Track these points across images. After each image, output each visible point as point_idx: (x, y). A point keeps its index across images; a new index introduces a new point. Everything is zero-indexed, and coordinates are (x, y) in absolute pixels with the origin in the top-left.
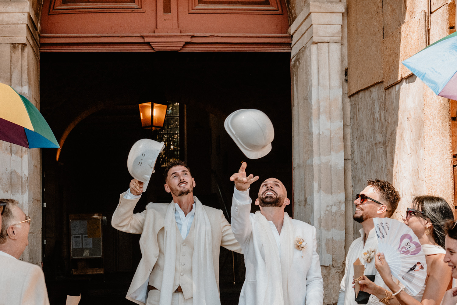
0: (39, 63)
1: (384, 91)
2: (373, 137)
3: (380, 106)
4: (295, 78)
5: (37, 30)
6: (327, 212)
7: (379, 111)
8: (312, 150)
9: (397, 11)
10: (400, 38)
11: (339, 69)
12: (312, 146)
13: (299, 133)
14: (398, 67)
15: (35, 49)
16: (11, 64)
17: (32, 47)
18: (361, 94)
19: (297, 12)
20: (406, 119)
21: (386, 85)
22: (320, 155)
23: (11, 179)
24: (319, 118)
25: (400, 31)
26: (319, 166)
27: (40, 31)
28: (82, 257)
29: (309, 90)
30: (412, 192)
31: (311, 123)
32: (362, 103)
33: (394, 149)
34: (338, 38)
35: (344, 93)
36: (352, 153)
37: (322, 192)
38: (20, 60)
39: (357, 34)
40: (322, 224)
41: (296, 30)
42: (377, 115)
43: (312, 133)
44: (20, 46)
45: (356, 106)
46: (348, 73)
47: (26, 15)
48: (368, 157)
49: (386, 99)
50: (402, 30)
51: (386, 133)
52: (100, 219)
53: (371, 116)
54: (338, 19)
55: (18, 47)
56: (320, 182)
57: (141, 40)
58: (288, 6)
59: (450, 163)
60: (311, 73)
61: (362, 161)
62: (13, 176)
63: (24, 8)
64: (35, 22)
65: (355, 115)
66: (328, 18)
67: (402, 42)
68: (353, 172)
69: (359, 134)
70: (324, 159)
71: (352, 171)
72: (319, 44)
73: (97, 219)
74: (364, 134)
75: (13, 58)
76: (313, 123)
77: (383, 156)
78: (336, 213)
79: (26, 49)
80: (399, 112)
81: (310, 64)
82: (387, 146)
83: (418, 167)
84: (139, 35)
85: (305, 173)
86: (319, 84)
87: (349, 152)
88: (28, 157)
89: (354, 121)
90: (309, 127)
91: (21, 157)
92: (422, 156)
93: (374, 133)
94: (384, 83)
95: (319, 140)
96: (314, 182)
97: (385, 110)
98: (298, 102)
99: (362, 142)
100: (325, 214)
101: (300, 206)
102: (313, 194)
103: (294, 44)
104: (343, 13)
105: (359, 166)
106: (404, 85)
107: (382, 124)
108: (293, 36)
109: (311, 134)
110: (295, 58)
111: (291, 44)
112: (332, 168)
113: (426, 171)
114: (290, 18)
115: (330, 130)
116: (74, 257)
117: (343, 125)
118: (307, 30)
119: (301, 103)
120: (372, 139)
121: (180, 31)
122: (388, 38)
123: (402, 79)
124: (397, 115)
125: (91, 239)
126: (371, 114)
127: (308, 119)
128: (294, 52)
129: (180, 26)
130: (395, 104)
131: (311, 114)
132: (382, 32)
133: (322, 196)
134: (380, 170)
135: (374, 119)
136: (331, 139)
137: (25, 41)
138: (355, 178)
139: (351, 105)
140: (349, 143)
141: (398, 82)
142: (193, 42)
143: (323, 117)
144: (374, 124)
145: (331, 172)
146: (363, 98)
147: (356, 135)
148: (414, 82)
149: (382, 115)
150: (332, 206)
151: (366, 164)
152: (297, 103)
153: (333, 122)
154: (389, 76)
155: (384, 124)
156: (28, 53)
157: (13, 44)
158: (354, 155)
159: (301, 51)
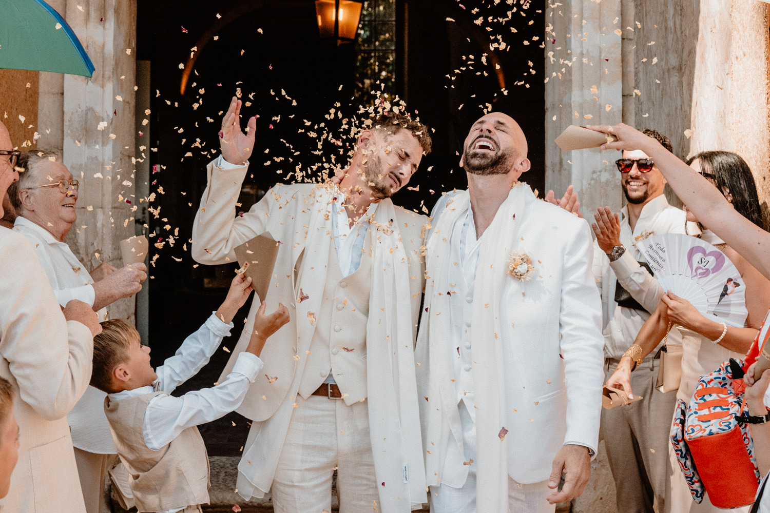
2: (664, 59)
3: (675, 9)
6: (593, 182)
7: (674, 16)
8: (571, 80)
12: (571, 74)
20: (710, 30)
22: (582, 88)
23: (86, 122)
24: (581, 26)
26: (581, 106)
31: (570, 36)
32: (650, 3)
33: (693, 79)
36: (636, 86)
40: (584, 201)
42: (671, 24)
45: (644, 7)
48: (658, 91)
51: (683, 52)
53: (662, 23)
59: (766, 101)
62: (89, 117)
65: (640, 22)
68: (637, 116)
69: (646, 54)
70: (589, 96)
71: (635, 114)
76: (572, 36)
77: (678, 89)
78: (607, 183)
80: (701, 18)
82: (684, 73)
83: (725, 108)
85: (561, 118)
87: (631, 83)
88: (113, 88)
89: (640, 32)
90: (567, 43)
91: (103, 86)
92: (730, 90)
93: (667, 52)
95: (581, 63)
97: (681, 15)
98: (553, 1)
99: (649, 67)
100: (589, 184)
101: (553, 172)
107: (677, 38)
109: (570, 54)
112: (602, 111)
113: (734, 113)
115: (600, 48)
117: (621, 39)
120: (663, 63)
124: (697, 22)
126: (662, 21)
127: (566, 28)
130: (694, 4)
131: (570, 20)
133: (585, 155)
134: (674, 112)
135: (666, 28)
136: (600, 62)
140: (631, 69)
143: (588, 26)
144: (666, 38)
145: (600, 116)
147: (642, 56)
149: (678, 22)
150: (600, 171)
151: (655, 103)
153: (605, 34)
155: (679, 37)
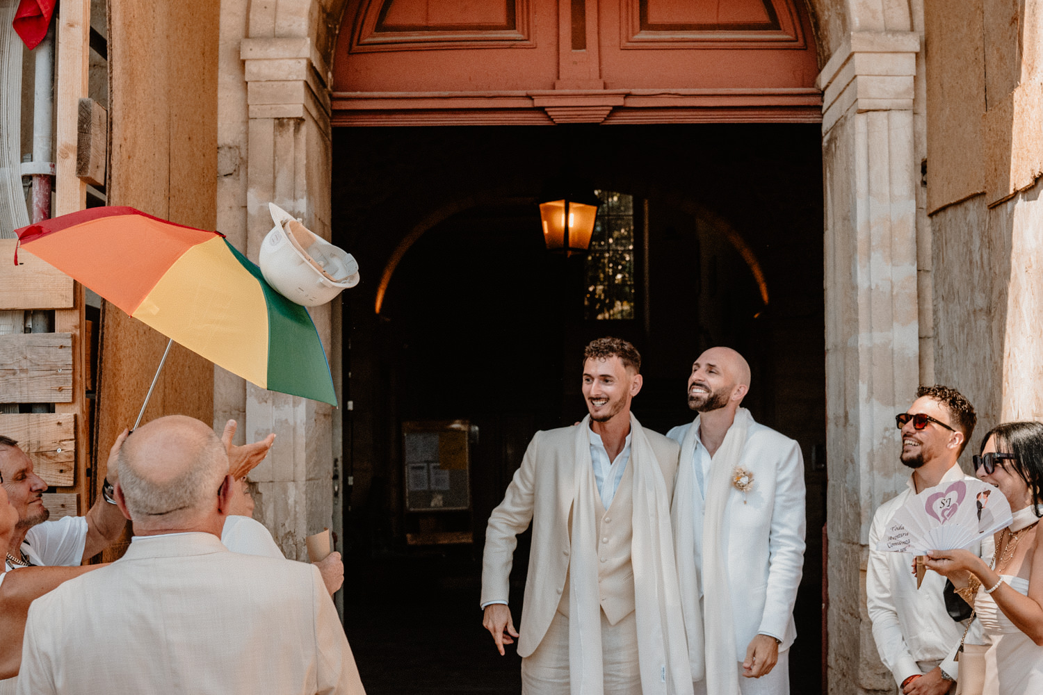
0: (330, 150)
1: (989, 211)
2: (969, 298)
3: (982, 240)
4: (828, 175)
5: (325, 86)
6: (886, 439)
7: (980, 248)
8: (857, 321)
9: (1008, 61)
10: (1012, 113)
11: (910, 163)
12: (856, 312)
13: (835, 283)
14: (1009, 169)
15: (321, 124)
16: (274, 157)
17: (316, 122)
18: (950, 212)
19: (832, 46)
20: (1024, 270)
21: (991, 199)
22: (871, 330)
24: (869, 258)
25: (1012, 100)
26: (870, 350)
27: (331, 87)
28: (428, 509)
29: (851, 202)
30: (1034, 410)
31: (855, 267)
32: (951, 230)
33: (1005, 325)
34: (907, 101)
35: (918, 208)
36: (936, 326)
37: (875, 401)
38: (292, 149)
39: (943, 96)
40: (876, 462)
41: (830, 83)
42: (977, 257)
43: (857, 286)
44: (292, 122)
45: (942, 234)
46: (928, 169)
47: (304, 63)
48: (961, 334)
49: (990, 227)
50: (1014, 100)
51: (992, 292)
52: (464, 431)
53: (966, 256)
54: (907, 65)
55: (289, 125)
56: (872, 383)
57: (527, 104)
58: (817, 33)
60: (854, 170)
61: (951, 343)
63: (299, 51)
64: (321, 73)
65: (940, 251)
66: (887, 62)
67: (1015, 121)
68: (937, 362)
69: (947, 290)
70: (878, 337)
71: (935, 360)
72: (870, 113)
73: (458, 431)
74: (956, 291)
75: (278, 145)
76: (858, 267)
77: (987, 335)
79: (304, 128)
80: (1013, 255)
81: (854, 153)
82: (993, 317)
84: (523, 93)
85: (845, 364)
86: (869, 191)
87: (930, 323)
89: (938, 263)
90: (851, 275)
93: (972, 290)
94: (987, 196)
95: (869, 300)
96: (860, 382)
97: (989, 248)
98: (834, 223)
99: (951, 306)
100: (882, 442)
101: (836, 425)
102: (858, 406)
103: (828, 109)
104: (917, 54)
105: (946, 353)
106: (1020, 203)
107: (985, 274)
108: (826, 92)
109: (854, 288)
110: (828, 135)
111: (821, 107)
112: (895, 356)
114: (820, 56)
115: (891, 282)
116: (412, 509)
117: (916, 272)
118: (848, 85)
119: (839, 226)
120: (968, 302)
121: (605, 84)
122: (993, 112)
123: (1016, 193)
124: (1009, 258)
125: (447, 472)
126: (966, 254)
127: (851, 258)
128: (827, 123)
129: (604, 74)
130: (1005, 238)
131: (855, 249)
132: (983, 97)
133: (876, 409)
134: (982, 363)
135: (971, 262)
136: (892, 299)
137: (300, 113)
138: (941, 373)
139: (934, 232)
140: (929, 306)
141: (1010, 197)
142: (628, 105)
143: (877, 256)
144: (971, 273)
145: (892, 363)
146: (953, 220)
147: (941, 292)
148: (1036, 199)
149: (985, 256)
151: (958, 348)
152: (832, 223)
153: (897, 266)
154: (995, 184)
155: (987, 274)
156: (308, 135)
157: (278, 119)
158: (938, 329)
159: (839, 124)
